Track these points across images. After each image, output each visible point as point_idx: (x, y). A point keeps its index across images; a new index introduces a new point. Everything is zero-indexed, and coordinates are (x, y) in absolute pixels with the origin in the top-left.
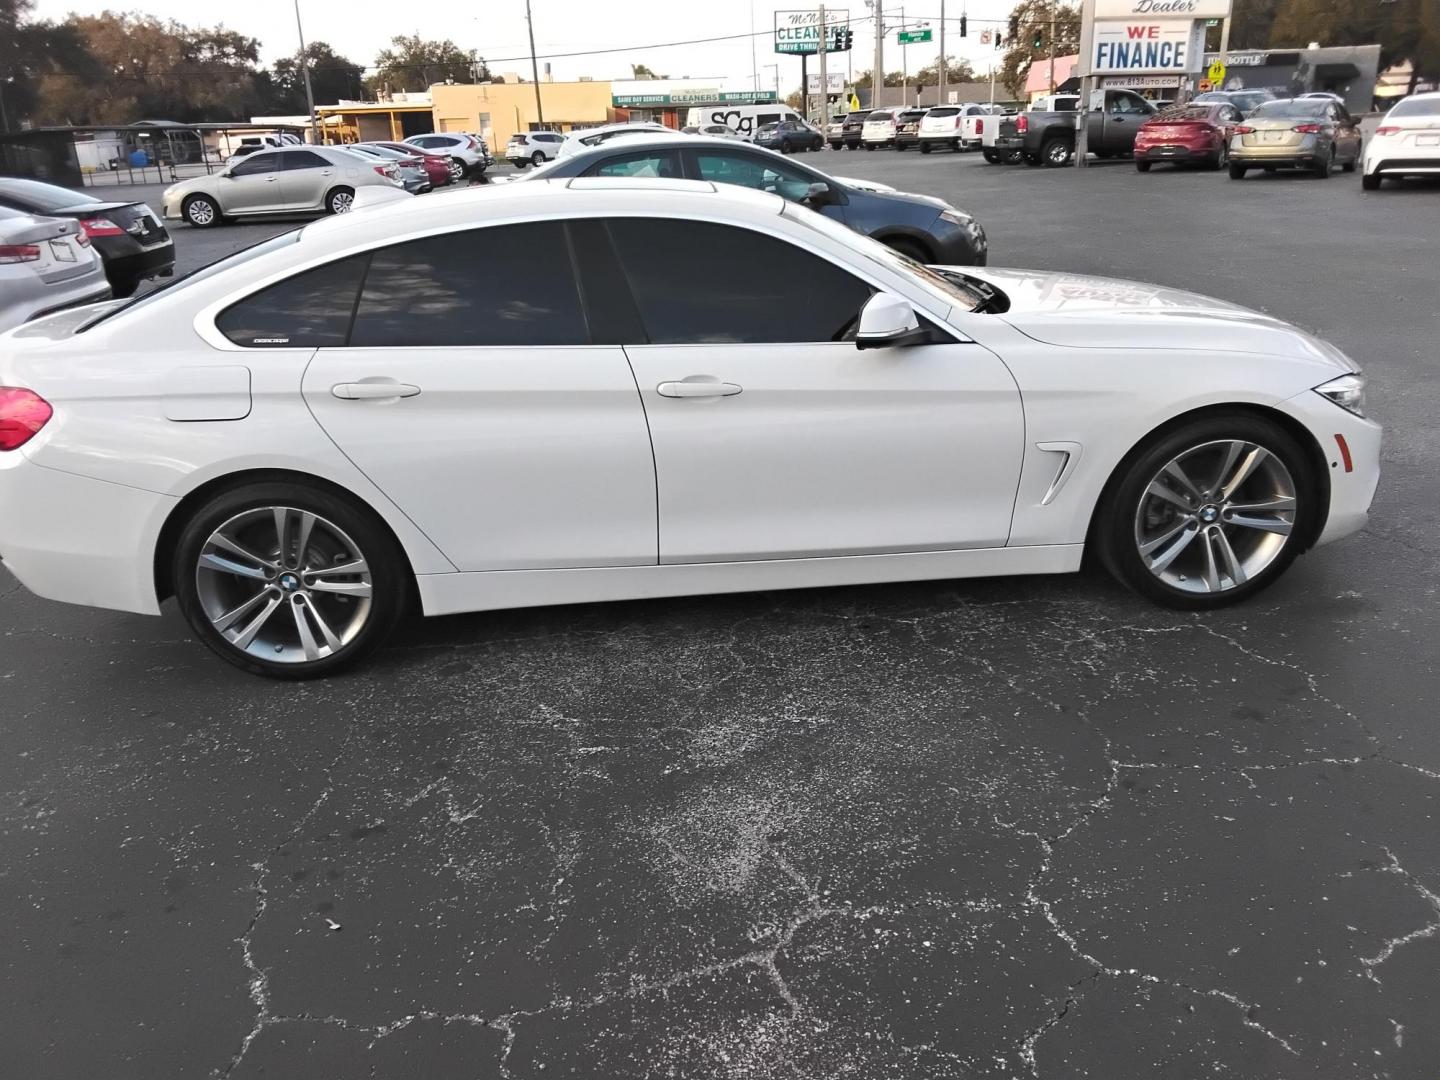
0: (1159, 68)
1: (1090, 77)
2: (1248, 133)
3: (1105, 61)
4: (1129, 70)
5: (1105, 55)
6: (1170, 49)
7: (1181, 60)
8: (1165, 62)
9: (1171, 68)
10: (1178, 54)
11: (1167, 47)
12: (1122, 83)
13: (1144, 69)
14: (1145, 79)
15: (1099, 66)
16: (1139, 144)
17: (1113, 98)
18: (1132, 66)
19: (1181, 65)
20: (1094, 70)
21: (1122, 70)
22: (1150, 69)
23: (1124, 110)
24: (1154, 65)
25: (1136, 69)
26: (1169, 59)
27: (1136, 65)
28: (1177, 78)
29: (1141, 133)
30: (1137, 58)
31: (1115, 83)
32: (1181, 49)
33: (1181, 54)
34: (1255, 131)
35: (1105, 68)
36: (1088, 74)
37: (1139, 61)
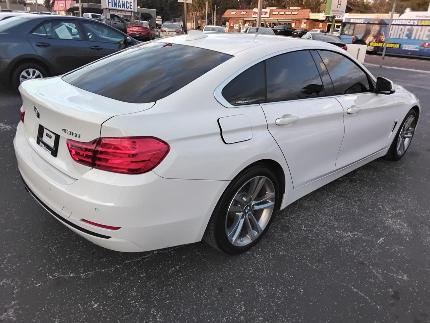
0: (126, 9)
1: (106, 9)
2: (164, 31)
3: (110, 4)
4: (117, 8)
5: (110, 3)
6: (128, 4)
7: (132, 7)
8: (127, 7)
9: (129, 9)
10: (130, 5)
11: (127, 3)
12: (116, 12)
13: (121, 9)
14: (122, 12)
15: (109, 6)
16: (128, 31)
17: (113, 16)
18: (118, 7)
19: (132, 9)
20: (107, 7)
21: (115, 8)
22: (123, 9)
23: (116, 20)
24: (124, 8)
25: (119, 8)
26: (128, 7)
27: (119, 7)
28: (131, 13)
29: (128, 28)
30: (119, 5)
31: (114, 12)
32: (132, 4)
33: (132, 5)
34: (166, 31)
35: (110, 7)
36: (106, 8)
37: (120, 6)
